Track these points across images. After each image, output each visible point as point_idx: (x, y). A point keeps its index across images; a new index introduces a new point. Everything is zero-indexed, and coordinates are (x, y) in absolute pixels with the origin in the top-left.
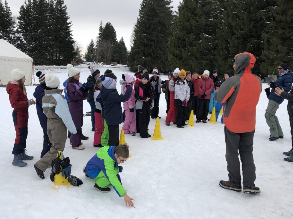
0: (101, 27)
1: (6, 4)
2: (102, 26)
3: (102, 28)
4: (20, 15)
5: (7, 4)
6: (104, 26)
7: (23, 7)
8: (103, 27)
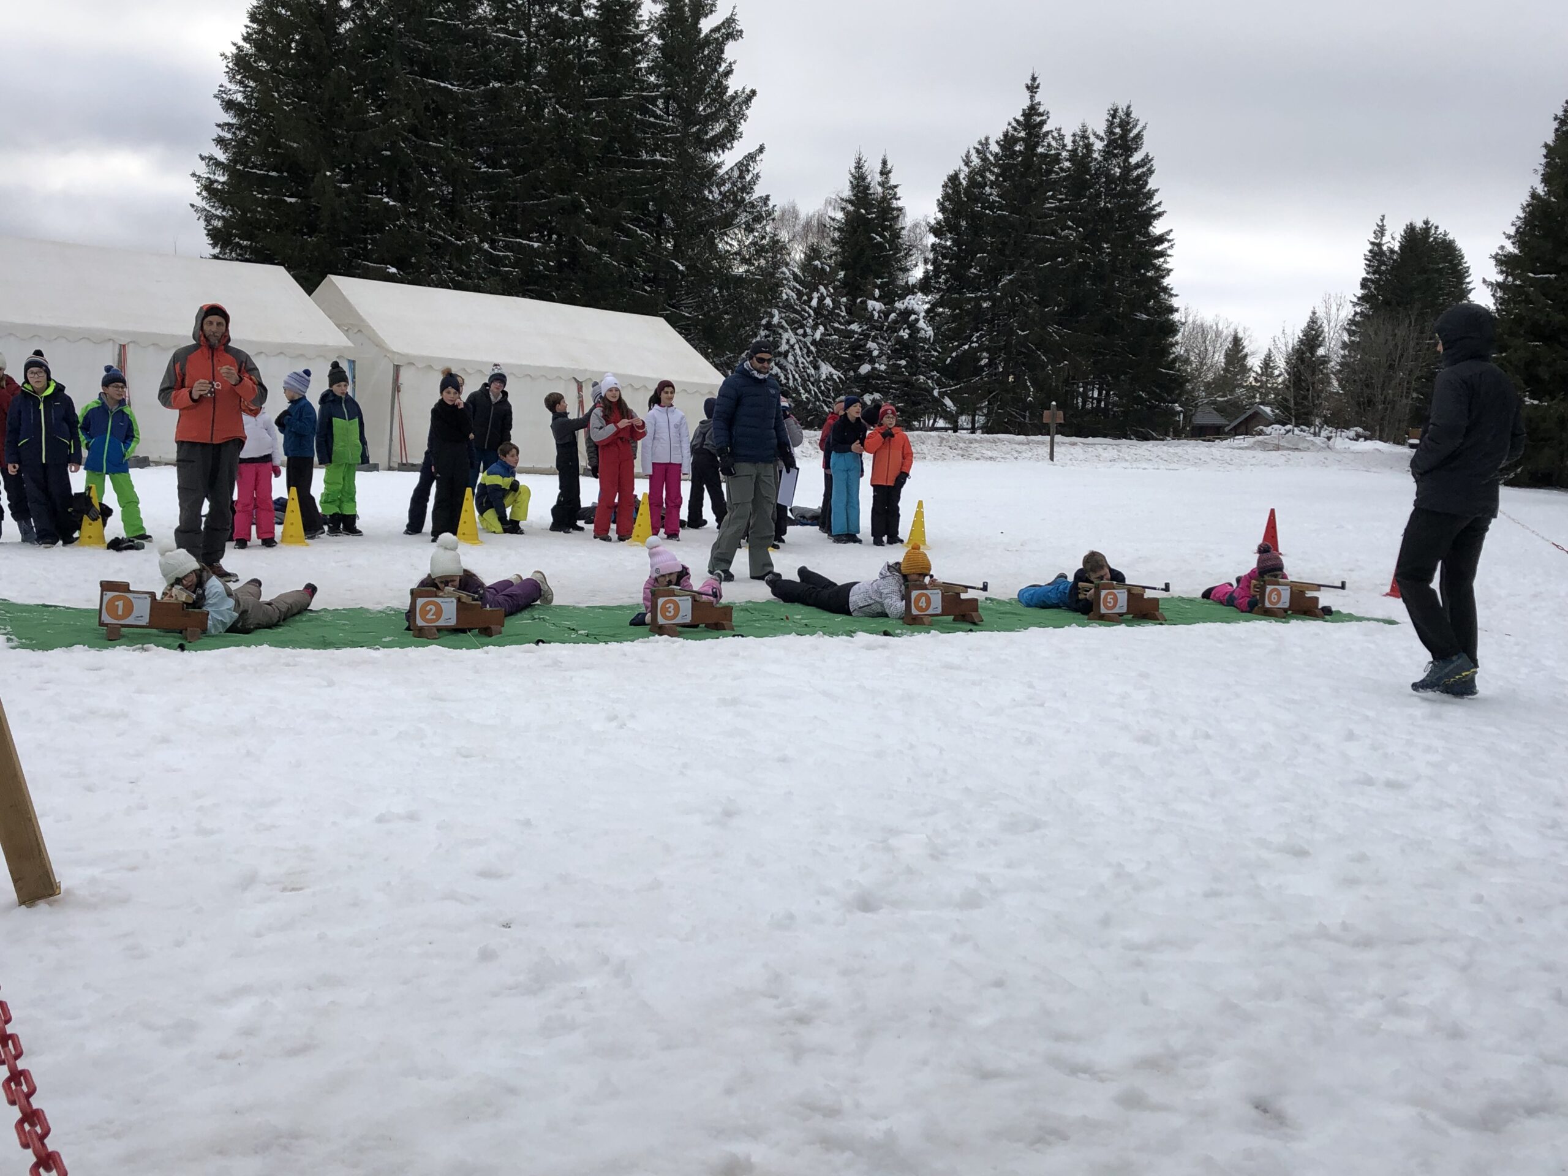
0: (1379, 245)
1: (885, 172)
2: (1385, 240)
3: (1382, 253)
4: (940, 216)
5: (890, 172)
6: (1393, 241)
7: (954, 179)
8: (1385, 248)
